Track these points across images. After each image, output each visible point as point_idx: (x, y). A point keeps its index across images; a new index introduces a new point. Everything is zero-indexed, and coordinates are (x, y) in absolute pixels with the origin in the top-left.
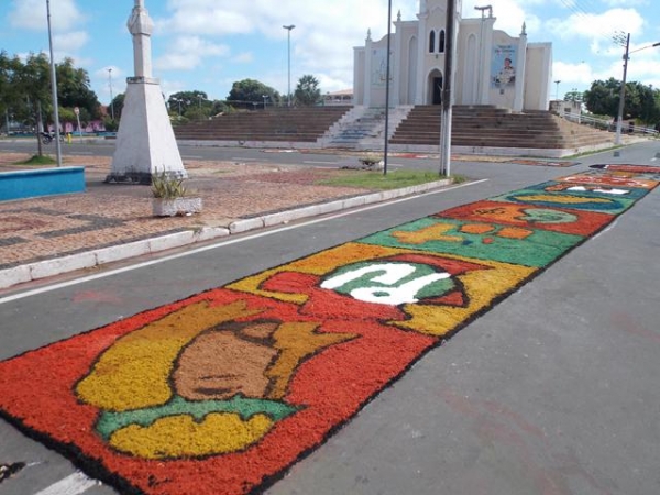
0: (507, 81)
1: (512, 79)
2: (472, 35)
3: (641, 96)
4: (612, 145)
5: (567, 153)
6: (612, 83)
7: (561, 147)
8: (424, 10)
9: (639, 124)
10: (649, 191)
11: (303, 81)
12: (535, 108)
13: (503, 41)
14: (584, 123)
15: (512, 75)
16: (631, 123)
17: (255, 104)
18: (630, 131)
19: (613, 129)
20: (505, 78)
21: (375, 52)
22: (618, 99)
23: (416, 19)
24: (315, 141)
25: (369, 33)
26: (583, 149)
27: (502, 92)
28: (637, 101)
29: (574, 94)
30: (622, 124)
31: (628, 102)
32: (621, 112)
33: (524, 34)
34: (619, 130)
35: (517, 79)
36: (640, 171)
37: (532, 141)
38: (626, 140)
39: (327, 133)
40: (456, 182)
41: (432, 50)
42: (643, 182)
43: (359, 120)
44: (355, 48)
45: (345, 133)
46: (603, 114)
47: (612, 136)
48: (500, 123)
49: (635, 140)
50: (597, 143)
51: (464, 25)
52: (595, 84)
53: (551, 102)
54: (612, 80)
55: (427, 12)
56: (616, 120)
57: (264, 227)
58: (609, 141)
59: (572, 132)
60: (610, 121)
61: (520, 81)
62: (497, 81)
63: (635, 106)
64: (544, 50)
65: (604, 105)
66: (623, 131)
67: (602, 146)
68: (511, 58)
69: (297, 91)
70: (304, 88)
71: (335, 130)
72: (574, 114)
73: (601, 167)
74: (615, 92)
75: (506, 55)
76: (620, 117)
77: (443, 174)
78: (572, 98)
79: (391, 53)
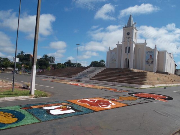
0: (151, 62)
1: (153, 62)
2: (140, 48)
11: (101, 61)
13: (149, 50)
15: (152, 60)
20: (150, 61)
21: (111, 53)
25: (110, 48)
26: (158, 86)
33: (156, 48)
41: (126, 52)
43: (87, 72)
55: (125, 41)
59: (158, 79)
61: (155, 62)
62: (147, 62)
64: (164, 53)
68: (152, 55)
79: (116, 53)
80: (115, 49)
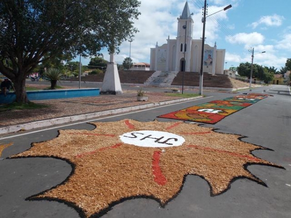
0: (209, 63)
1: (211, 62)
2: (196, 46)
3: (258, 69)
4: (248, 87)
5: (234, 90)
6: (247, 64)
7: (232, 87)
8: (179, 36)
9: (258, 80)
10: (261, 100)
11: (126, 59)
12: (220, 73)
13: (208, 48)
14: (237, 79)
16: (255, 80)
17: (102, 67)
18: (254, 83)
19: (248, 82)
21: (159, 50)
22: (250, 71)
23: (176, 39)
24: (143, 83)
25: (157, 43)
26: (239, 89)
27: (207, 67)
28: (257, 71)
29: (233, 68)
30: (252, 80)
31: (254, 72)
32: (251, 75)
33: (215, 46)
34: (251, 82)
35: (213, 62)
36: (259, 95)
37: (222, 85)
38: (253, 86)
39: (147, 81)
40: (204, 97)
41: (181, 51)
42: (259, 98)
43: (158, 76)
44: (151, 49)
45: (154, 81)
46: (244, 76)
47: (248, 84)
48: (210, 79)
49: (257, 86)
50: (243, 87)
51: (194, 42)
52: (241, 64)
53: (224, 71)
54: (247, 63)
55: (180, 37)
56: (249, 78)
57: (165, 105)
58: (247, 86)
59: (235, 83)
60: (246, 78)
61: (214, 63)
62: (205, 63)
63: (256, 73)
64: (223, 52)
65: (244, 72)
66: (252, 83)
67: (245, 88)
68: (211, 54)
69: (123, 64)
70: (126, 62)
71: (150, 79)
72: (233, 76)
73: (246, 94)
74: (249, 67)
75: (209, 53)
76: (251, 78)
77: (200, 94)
78: (232, 69)
79: (165, 51)
80: (165, 45)
